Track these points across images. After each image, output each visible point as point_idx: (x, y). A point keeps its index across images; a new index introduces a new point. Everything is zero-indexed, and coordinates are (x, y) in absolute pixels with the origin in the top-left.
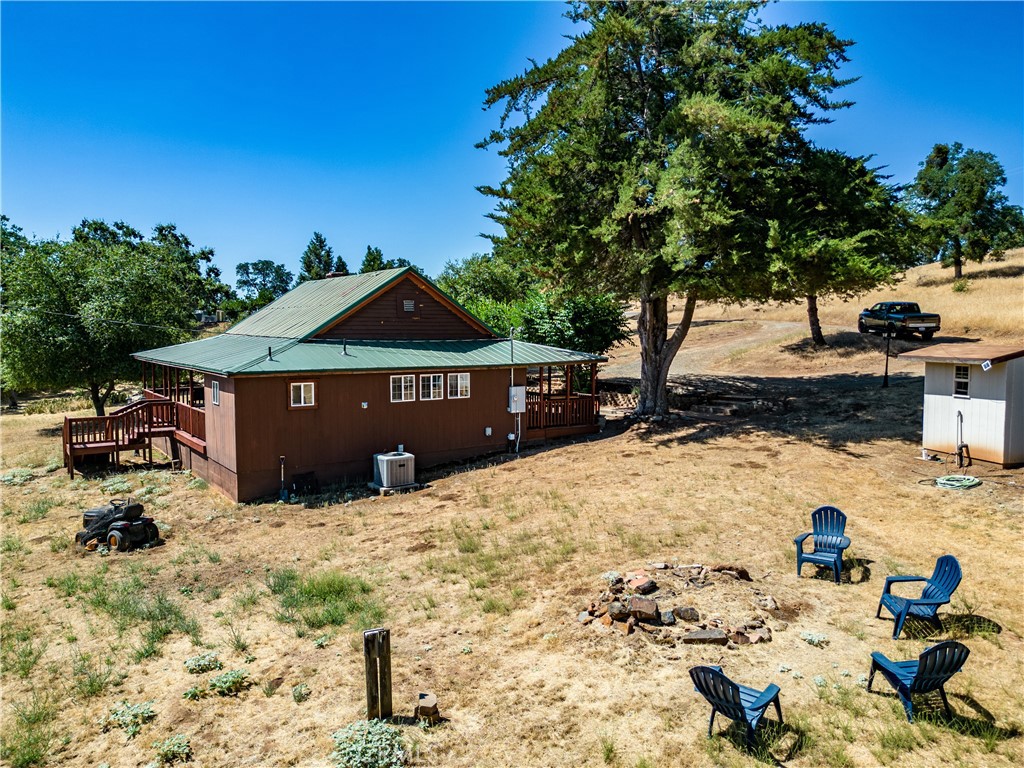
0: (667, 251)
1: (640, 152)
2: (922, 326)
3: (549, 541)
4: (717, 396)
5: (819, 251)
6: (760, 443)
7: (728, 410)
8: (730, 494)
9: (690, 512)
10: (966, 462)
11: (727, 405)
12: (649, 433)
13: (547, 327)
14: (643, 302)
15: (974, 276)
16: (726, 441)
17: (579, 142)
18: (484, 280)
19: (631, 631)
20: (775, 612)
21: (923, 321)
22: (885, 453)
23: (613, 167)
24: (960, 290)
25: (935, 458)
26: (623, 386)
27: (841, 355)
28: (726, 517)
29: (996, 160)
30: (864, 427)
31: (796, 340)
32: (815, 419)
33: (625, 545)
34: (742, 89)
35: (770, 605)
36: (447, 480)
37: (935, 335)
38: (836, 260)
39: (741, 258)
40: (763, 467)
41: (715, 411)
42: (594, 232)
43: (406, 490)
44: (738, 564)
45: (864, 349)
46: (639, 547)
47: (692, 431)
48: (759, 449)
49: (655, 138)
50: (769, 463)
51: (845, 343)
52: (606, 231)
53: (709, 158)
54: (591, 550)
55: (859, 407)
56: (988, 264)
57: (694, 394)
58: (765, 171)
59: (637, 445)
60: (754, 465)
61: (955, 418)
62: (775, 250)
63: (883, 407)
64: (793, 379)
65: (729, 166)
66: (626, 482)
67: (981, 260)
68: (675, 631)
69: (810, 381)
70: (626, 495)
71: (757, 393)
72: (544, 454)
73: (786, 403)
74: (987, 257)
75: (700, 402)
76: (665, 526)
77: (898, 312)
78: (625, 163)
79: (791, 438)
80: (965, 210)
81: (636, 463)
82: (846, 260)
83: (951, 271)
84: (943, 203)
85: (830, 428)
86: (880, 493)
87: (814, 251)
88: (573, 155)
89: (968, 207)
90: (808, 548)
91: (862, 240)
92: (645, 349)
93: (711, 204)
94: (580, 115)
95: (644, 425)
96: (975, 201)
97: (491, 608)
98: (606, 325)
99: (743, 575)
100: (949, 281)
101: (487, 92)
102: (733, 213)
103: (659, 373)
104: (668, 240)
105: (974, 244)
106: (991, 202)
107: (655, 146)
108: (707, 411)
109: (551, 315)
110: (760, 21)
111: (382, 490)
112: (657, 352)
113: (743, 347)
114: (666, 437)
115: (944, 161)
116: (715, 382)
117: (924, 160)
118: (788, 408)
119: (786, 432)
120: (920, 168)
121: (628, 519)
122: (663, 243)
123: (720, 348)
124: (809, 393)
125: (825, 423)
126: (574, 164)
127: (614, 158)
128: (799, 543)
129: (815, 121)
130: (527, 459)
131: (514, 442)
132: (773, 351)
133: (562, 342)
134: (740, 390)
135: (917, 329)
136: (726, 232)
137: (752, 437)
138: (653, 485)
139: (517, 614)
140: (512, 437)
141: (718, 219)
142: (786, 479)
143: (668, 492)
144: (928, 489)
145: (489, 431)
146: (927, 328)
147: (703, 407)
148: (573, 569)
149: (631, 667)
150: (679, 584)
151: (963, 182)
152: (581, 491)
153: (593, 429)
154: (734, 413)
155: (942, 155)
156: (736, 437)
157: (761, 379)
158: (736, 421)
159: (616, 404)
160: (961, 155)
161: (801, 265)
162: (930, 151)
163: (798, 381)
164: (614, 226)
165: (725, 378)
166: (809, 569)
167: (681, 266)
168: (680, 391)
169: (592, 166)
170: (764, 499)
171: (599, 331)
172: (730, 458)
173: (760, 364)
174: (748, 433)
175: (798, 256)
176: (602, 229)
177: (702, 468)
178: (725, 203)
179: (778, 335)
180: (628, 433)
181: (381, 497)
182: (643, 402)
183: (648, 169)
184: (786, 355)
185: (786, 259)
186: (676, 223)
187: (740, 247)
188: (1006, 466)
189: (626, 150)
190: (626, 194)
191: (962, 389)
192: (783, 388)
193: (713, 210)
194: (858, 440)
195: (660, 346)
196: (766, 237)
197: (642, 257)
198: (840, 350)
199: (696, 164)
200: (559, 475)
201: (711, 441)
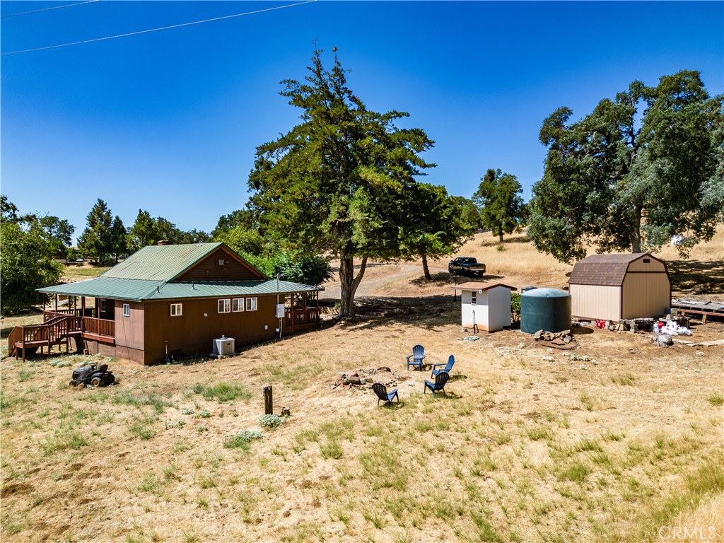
0: (354, 238)
1: (339, 189)
2: (477, 270)
3: (312, 368)
4: (378, 307)
5: (421, 240)
6: (397, 328)
7: (383, 314)
8: (384, 347)
9: (368, 354)
10: (476, 331)
11: (383, 312)
12: (346, 325)
13: (288, 271)
14: (342, 261)
15: (508, 241)
16: (383, 327)
17: (309, 182)
18: (245, 242)
19: (351, 387)
20: (399, 379)
21: (477, 267)
22: (448, 330)
23: (327, 196)
24: (500, 249)
25: (466, 331)
26: (330, 303)
27: (438, 285)
28: (383, 355)
29: (517, 180)
30: (443, 320)
31: (418, 277)
32: (422, 317)
33: (343, 367)
34: (386, 161)
35: (397, 377)
36: (251, 351)
37: (484, 274)
38: (428, 244)
39: (387, 243)
40: (398, 337)
41: (377, 315)
42: (319, 228)
43: (232, 356)
44: (386, 366)
45: (449, 282)
46: (348, 366)
47: (366, 324)
48: (396, 330)
49: (346, 182)
50: (401, 336)
51: (441, 278)
52: (325, 227)
53: (372, 197)
54: (330, 369)
55: (442, 311)
56: (515, 235)
57: (367, 306)
58: (397, 202)
59: (340, 332)
60: (394, 337)
61: (472, 314)
62: (402, 239)
63: (452, 311)
64: (415, 298)
65: (380, 200)
66: (339, 346)
67: (511, 233)
68: (366, 386)
69: (422, 298)
70: (340, 351)
71: (397, 305)
72: (296, 338)
73: (410, 310)
74: (514, 231)
75: (370, 311)
76: (359, 360)
77: (466, 262)
78: (333, 194)
79: (411, 325)
80: (502, 206)
81: (342, 339)
82: (432, 244)
83: (497, 238)
84: (492, 201)
85: (428, 320)
86: (442, 344)
87: (418, 240)
88: (307, 189)
89: (504, 205)
90: (411, 360)
91: (438, 236)
92: (343, 284)
93: (373, 218)
94: (310, 169)
95: (343, 322)
96: (507, 202)
97: (295, 389)
98: (320, 271)
99: (388, 370)
100: (497, 243)
101: (257, 148)
102: (383, 222)
103: (350, 296)
104: (354, 233)
105: (508, 224)
106: (516, 202)
107: (347, 187)
108: (373, 315)
109: (290, 265)
110: (393, 125)
111: (219, 356)
112: (349, 285)
113: (391, 281)
114: (354, 327)
115: (492, 179)
116: (376, 300)
117: (483, 178)
118: (411, 312)
119: (409, 323)
120: (481, 181)
121: (342, 359)
122: (351, 234)
123: (378, 281)
124: (421, 305)
125: (426, 318)
126: (307, 193)
127: (328, 192)
128: (408, 358)
129: (419, 174)
130: (288, 340)
131: (279, 332)
132: (405, 283)
133: (296, 279)
134: (390, 304)
135: (475, 272)
136: (380, 231)
137: (394, 325)
138: (352, 346)
139: (306, 390)
140: (278, 330)
141: (376, 225)
142: (407, 341)
143: (358, 348)
144: (460, 342)
145: (266, 327)
146: (479, 271)
147: (371, 313)
148: (324, 375)
149: (351, 396)
150: (365, 374)
151: (501, 191)
152: (319, 351)
153: (319, 325)
154: (386, 315)
155: (491, 175)
156: (387, 326)
157: (399, 298)
158: (387, 319)
159: (327, 313)
160: (501, 176)
161: (412, 246)
162: (486, 173)
163: (417, 299)
164: (328, 225)
165: (382, 298)
166: (411, 368)
167: (360, 246)
168: (359, 305)
169: (316, 195)
170: (397, 348)
171: (316, 273)
172: (384, 334)
173: (398, 291)
174: (392, 324)
175: (412, 242)
176: (323, 226)
177: (372, 339)
178: (379, 217)
179: (409, 274)
180: (336, 326)
181: (219, 360)
182: (342, 310)
183: (344, 198)
184: (412, 285)
185: (406, 244)
186: (356, 225)
187: (386, 238)
188: (490, 332)
189: (333, 188)
190: (334, 210)
191: (474, 301)
192: (409, 303)
193: (374, 220)
194: (438, 325)
195: (350, 284)
196: (398, 233)
197: (342, 240)
198: (438, 283)
199: (366, 199)
200: (307, 345)
201: (375, 328)
